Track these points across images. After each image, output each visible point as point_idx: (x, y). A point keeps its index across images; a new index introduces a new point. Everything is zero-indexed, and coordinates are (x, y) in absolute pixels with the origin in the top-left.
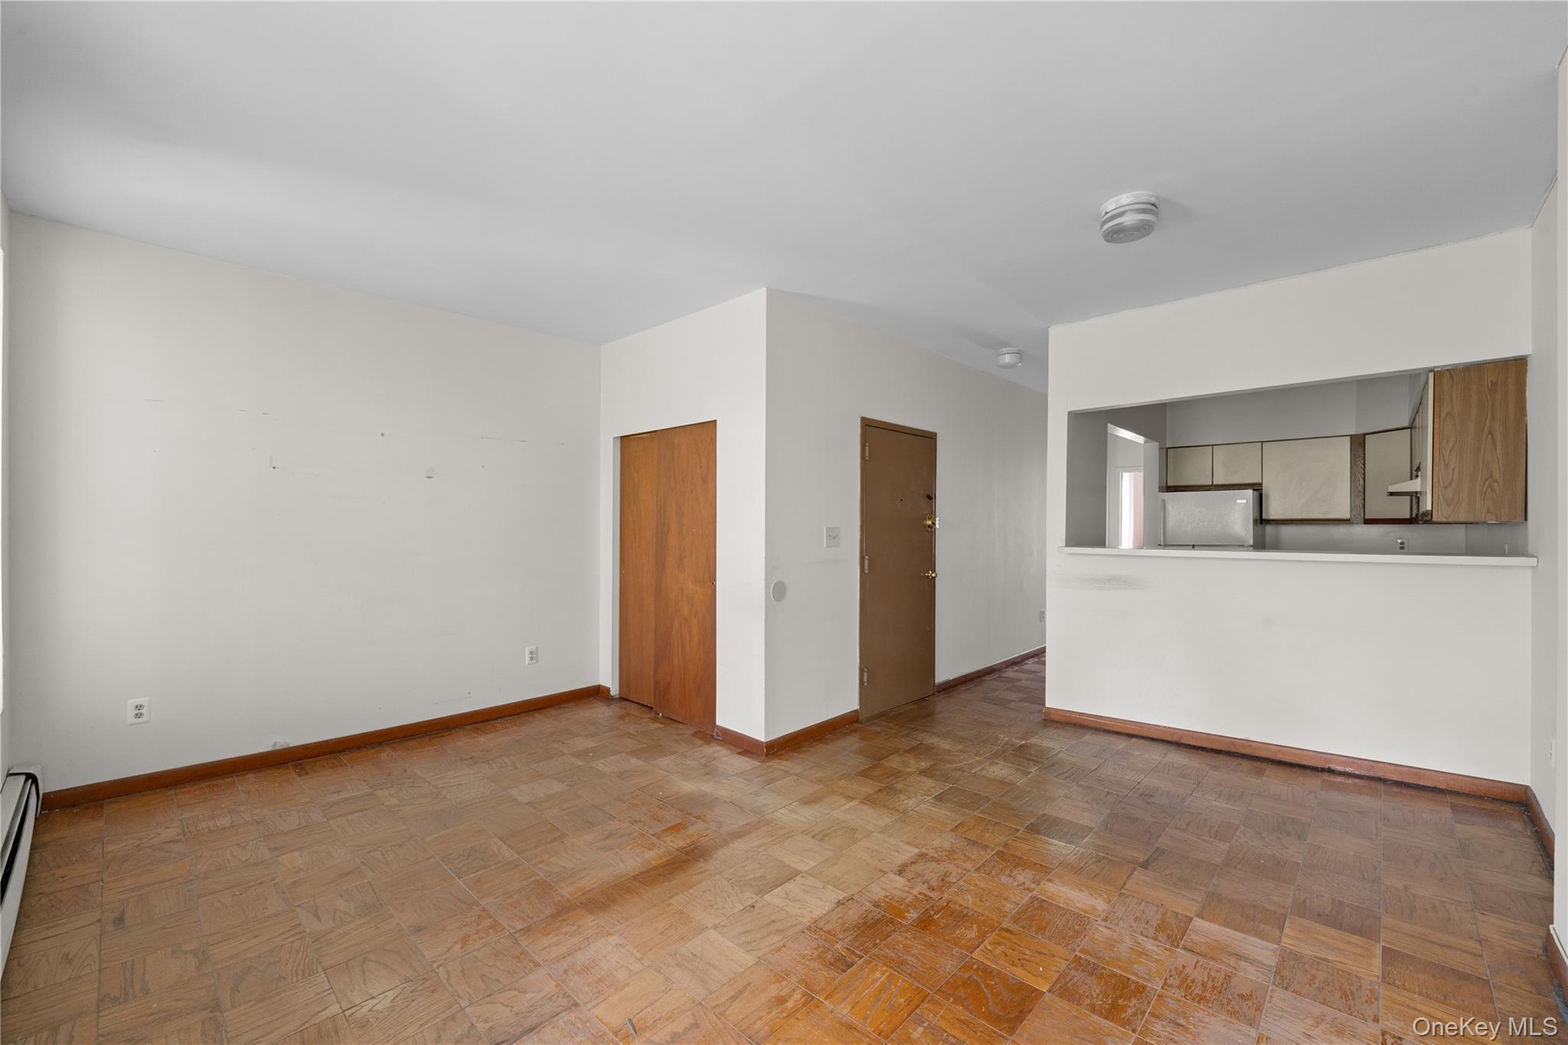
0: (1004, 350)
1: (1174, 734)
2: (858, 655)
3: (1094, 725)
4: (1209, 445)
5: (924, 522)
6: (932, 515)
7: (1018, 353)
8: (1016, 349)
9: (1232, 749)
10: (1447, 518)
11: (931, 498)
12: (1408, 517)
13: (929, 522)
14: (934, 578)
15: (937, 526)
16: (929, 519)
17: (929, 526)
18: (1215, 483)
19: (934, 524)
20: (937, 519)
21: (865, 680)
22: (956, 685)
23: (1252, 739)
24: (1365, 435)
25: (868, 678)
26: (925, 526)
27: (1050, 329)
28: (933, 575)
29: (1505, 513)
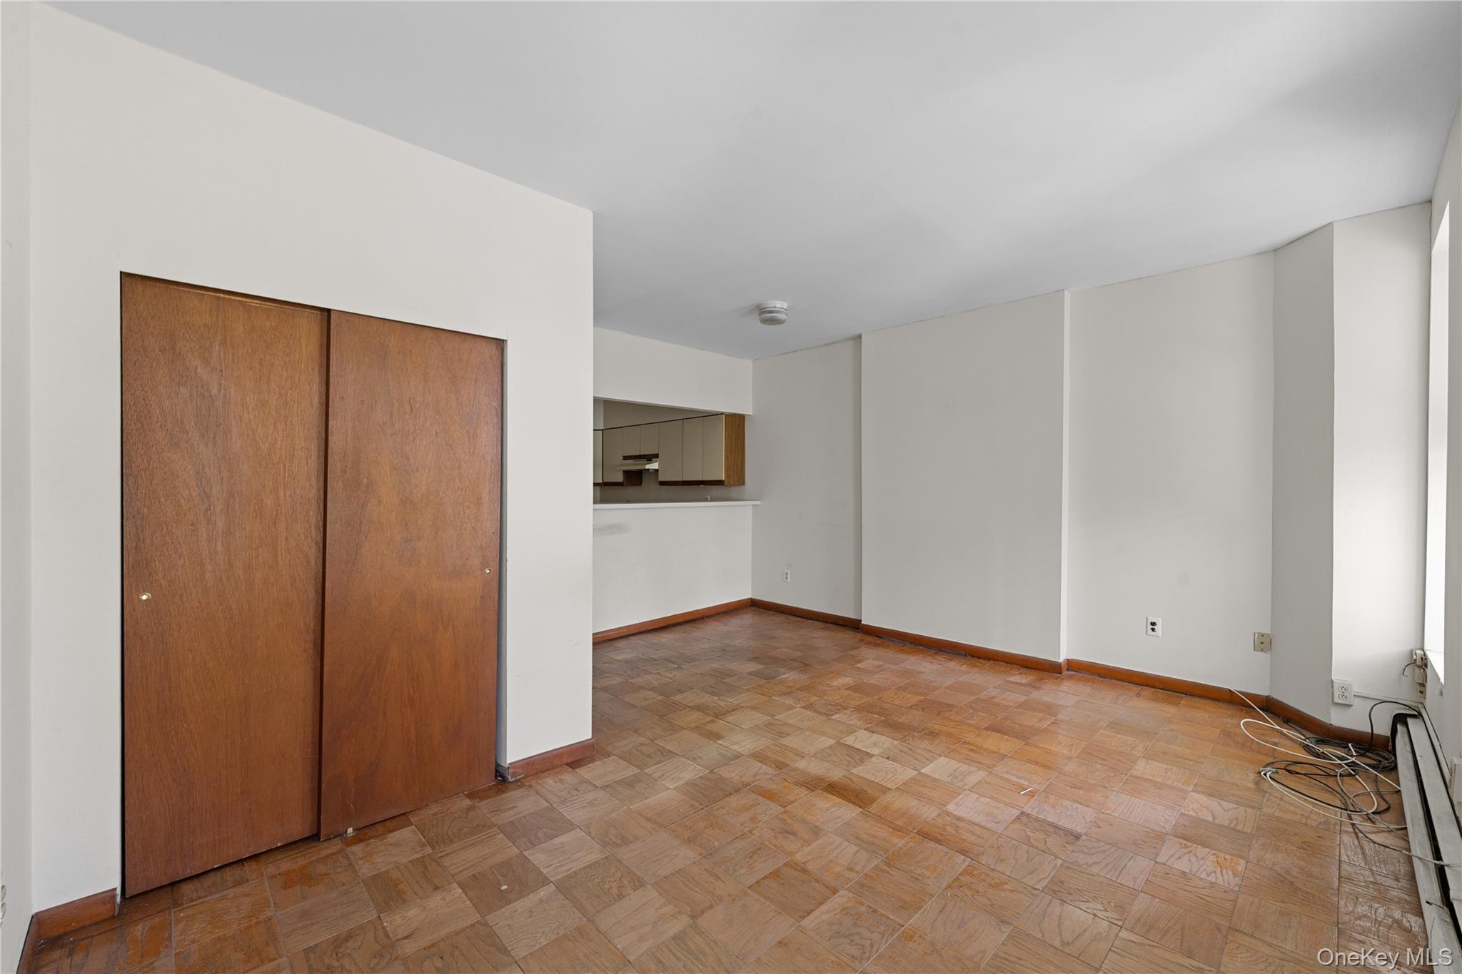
29: (741, 482)
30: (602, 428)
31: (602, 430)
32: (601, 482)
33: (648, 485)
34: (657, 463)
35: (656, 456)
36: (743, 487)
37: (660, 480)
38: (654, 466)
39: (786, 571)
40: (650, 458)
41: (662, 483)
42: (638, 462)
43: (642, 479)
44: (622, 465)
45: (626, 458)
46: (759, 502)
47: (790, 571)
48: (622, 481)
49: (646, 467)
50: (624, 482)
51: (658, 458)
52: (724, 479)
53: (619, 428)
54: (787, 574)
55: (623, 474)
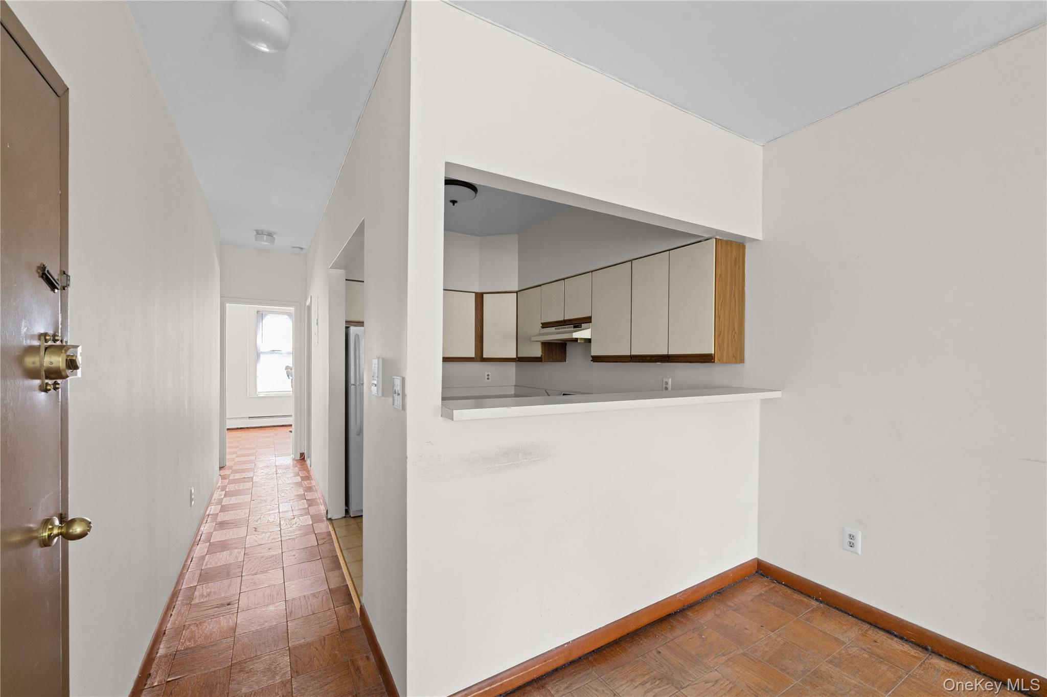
24: (483, 294)
29: (739, 357)
30: (517, 289)
31: (517, 292)
32: (515, 357)
33: (576, 364)
34: (589, 330)
35: (588, 320)
36: (741, 365)
37: (593, 354)
38: (583, 334)
39: (849, 530)
40: (578, 323)
41: (596, 359)
42: (562, 329)
43: (565, 353)
44: (540, 334)
45: (545, 325)
46: (778, 394)
47: (860, 533)
48: (540, 356)
49: (574, 337)
50: (543, 357)
51: (591, 322)
52: (713, 353)
53: (540, 286)
54: (851, 537)
55: (542, 347)
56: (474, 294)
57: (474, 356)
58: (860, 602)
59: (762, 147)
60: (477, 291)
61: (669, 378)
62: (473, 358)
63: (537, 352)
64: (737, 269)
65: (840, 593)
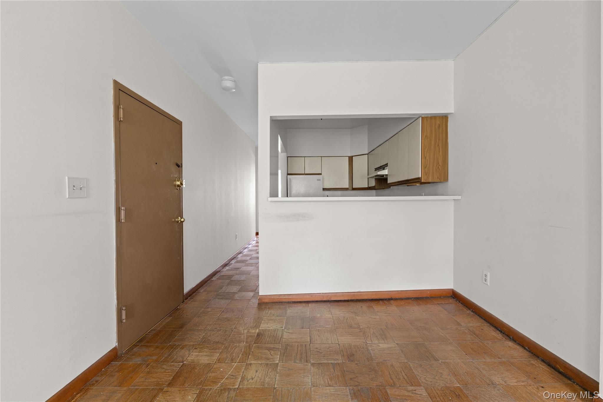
0: (226, 77)
1: (328, 296)
2: (115, 297)
3: (287, 301)
4: (303, 157)
5: (174, 183)
6: (180, 178)
7: (235, 81)
8: (233, 79)
9: (353, 298)
10: (426, 181)
11: (179, 166)
12: (367, 187)
13: (178, 183)
14: (182, 222)
15: (184, 186)
16: (178, 181)
17: (178, 186)
18: (305, 173)
19: (182, 184)
20: (184, 181)
21: (124, 317)
22: (197, 290)
23: (361, 291)
24: (352, 157)
25: (126, 316)
26: (175, 185)
27: (259, 65)
28: (182, 220)
29: (443, 179)
30: (367, 153)
34: (387, 170)
35: (386, 165)
36: (447, 183)
38: (386, 172)
39: (485, 272)
40: (384, 167)
41: (389, 185)
44: (374, 174)
45: (375, 170)
46: (459, 197)
47: (489, 273)
48: (374, 185)
49: (378, 174)
50: (376, 186)
51: (387, 166)
52: (420, 176)
53: (374, 150)
54: (486, 276)
55: (375, 181)
56: (348, 157)
57: (348, 187)
58: (488, 312)
59: (453, 61)
60: (349, 155)
61: (423, 193)
62: (348, 188)
63: (373, 183)
64: (440, 131)
65: (481, 307)
